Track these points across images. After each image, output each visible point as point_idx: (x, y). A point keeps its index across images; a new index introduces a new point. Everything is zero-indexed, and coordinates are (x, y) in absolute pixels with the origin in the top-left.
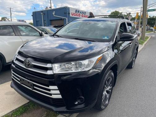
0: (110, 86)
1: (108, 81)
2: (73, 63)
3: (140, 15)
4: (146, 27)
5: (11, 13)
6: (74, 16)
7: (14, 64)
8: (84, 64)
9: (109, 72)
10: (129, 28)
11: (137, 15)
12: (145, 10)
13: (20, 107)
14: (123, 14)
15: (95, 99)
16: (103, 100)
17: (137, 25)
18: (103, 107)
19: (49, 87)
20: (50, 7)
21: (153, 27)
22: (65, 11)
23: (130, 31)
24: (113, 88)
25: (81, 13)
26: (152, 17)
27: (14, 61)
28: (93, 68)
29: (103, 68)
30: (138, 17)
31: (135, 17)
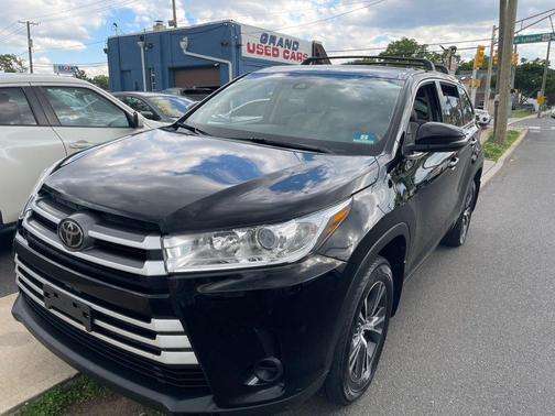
0: (380, 316)
1: (372, 296)
2: (241, 234)
3: (488, 55)
4: (511, 97)
5: (30, 41)
6: (255, 56)
7: (25, 233)
8: (283, 239)
9: (376, 264)
10: (448, 102)
11: (480, 54)
12: (507, 36)
13: (46, 392)
14: (430, 49)
15: (322, 366)
16: (351, 369)
17: (479, 88)
18: (351, 393)
19: (149, 321)
20: (173, 23)
21: (535, 97)
22: (223, 36)
23: (454, 111)
24: (391, 320)
25: (280, 43)
26: (530, 61)
27: (25, 224)
28: (315, 252)
29: (352, 250)
30: (483, 62)
31: (472, 63)
